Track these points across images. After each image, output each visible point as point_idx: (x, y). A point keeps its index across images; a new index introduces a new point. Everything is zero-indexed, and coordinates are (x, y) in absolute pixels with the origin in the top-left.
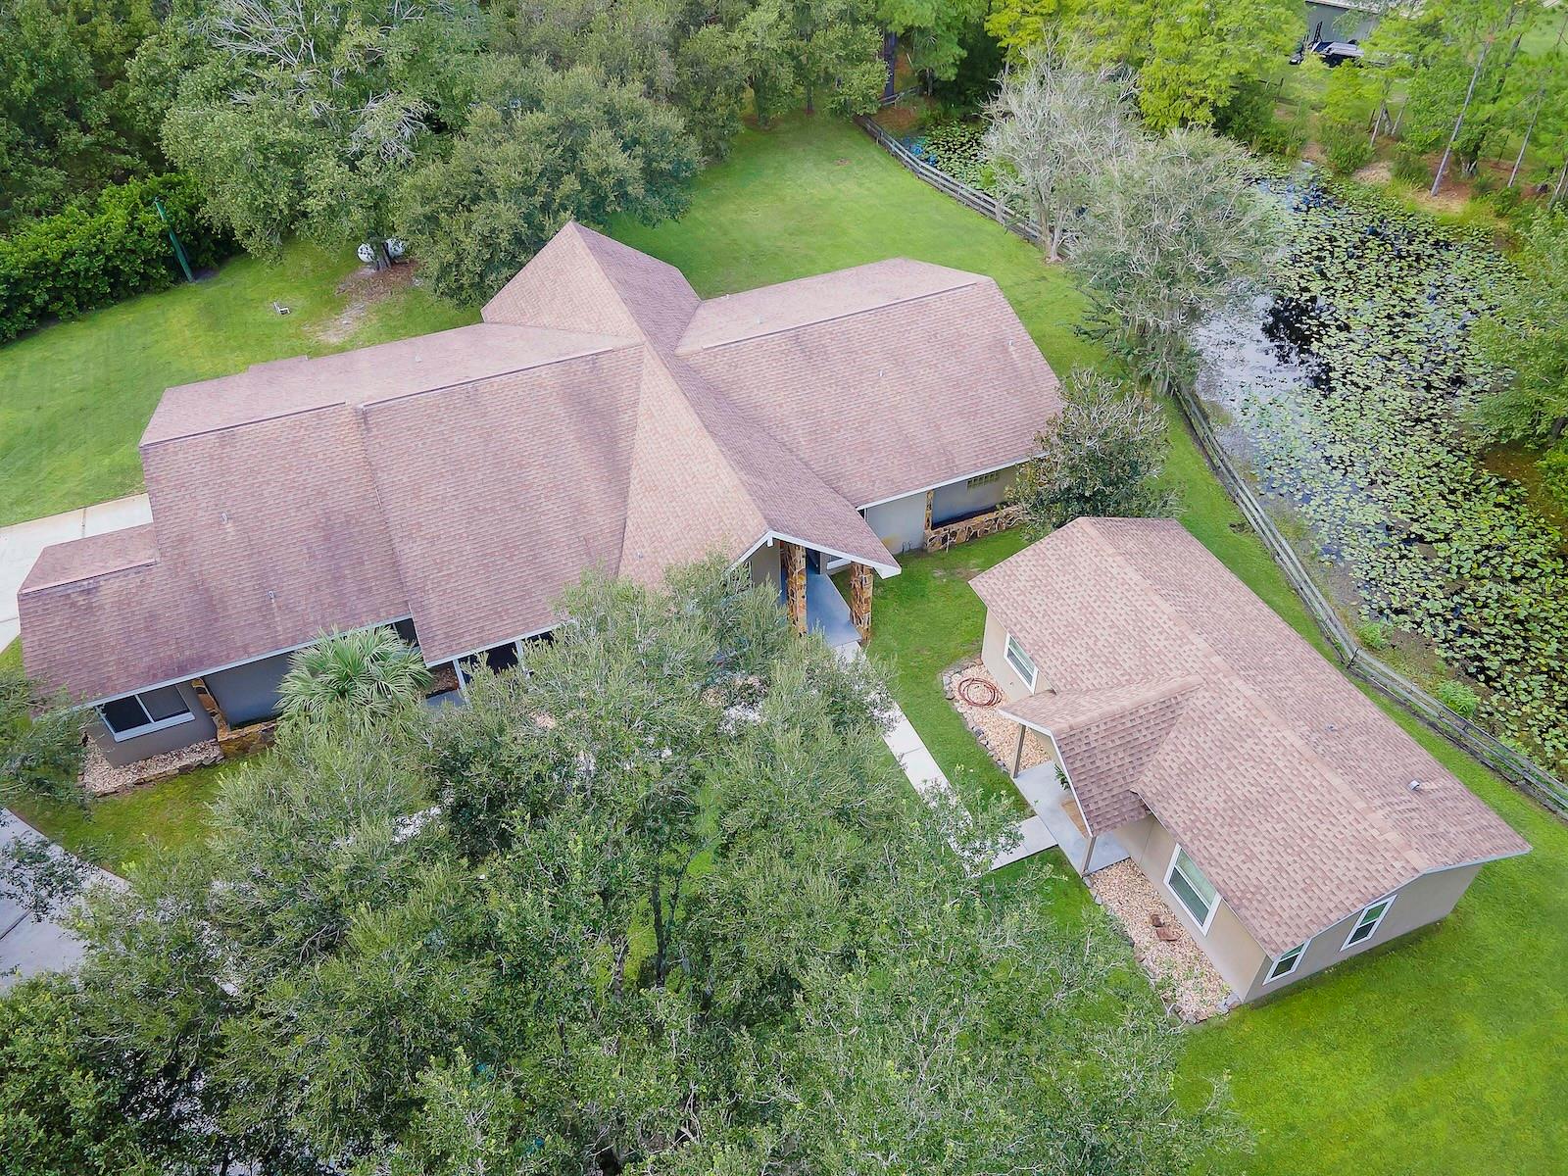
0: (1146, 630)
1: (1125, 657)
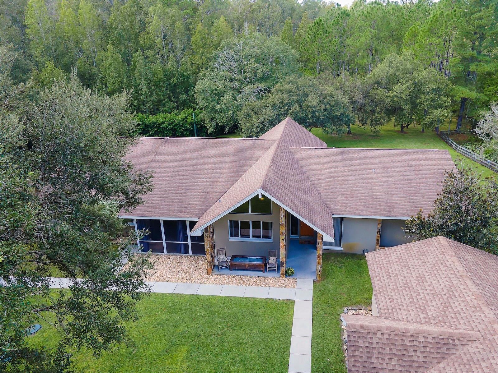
0: (453, 297)
1: (432, 308)
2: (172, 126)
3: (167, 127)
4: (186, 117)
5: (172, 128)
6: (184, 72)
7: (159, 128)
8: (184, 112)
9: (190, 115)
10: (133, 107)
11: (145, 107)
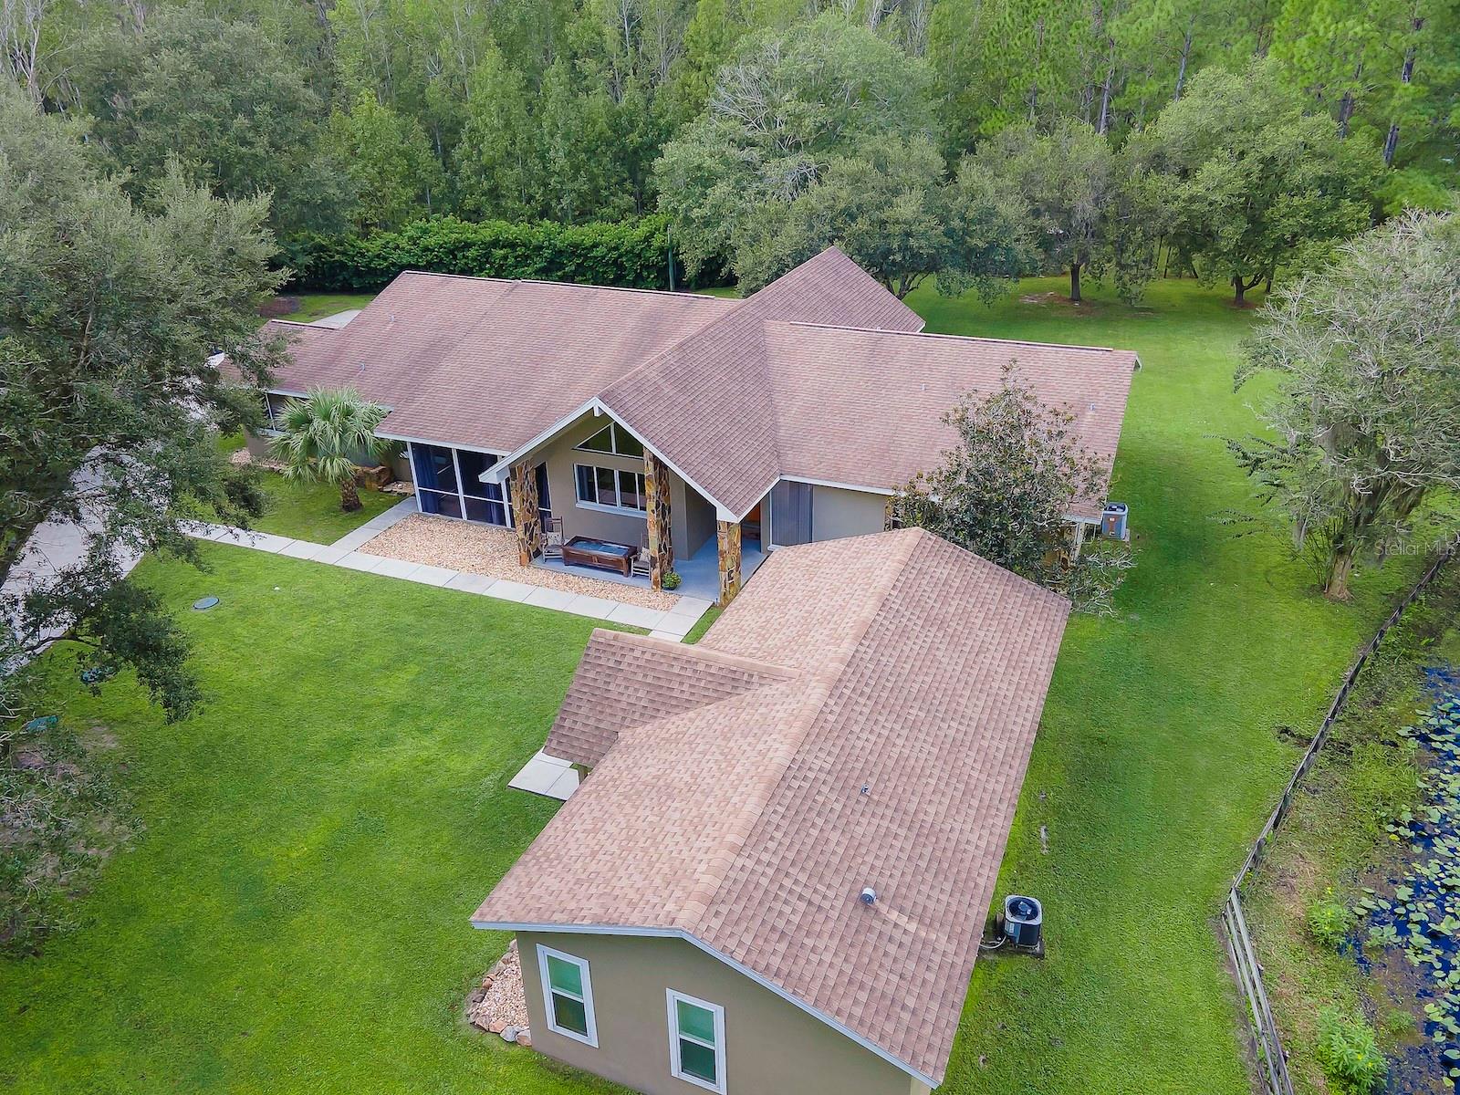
2: (615, 254)
3: (603, 258)
4: (652, 235)
5: (616, 260)
6: (661, 116)
7: (586, 258)
8: (650, 220)
9: (661, 230)
10: (533, 203)
11: (561, 206)
